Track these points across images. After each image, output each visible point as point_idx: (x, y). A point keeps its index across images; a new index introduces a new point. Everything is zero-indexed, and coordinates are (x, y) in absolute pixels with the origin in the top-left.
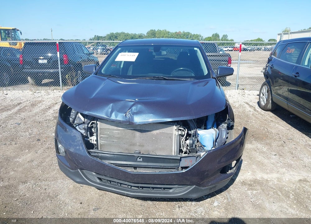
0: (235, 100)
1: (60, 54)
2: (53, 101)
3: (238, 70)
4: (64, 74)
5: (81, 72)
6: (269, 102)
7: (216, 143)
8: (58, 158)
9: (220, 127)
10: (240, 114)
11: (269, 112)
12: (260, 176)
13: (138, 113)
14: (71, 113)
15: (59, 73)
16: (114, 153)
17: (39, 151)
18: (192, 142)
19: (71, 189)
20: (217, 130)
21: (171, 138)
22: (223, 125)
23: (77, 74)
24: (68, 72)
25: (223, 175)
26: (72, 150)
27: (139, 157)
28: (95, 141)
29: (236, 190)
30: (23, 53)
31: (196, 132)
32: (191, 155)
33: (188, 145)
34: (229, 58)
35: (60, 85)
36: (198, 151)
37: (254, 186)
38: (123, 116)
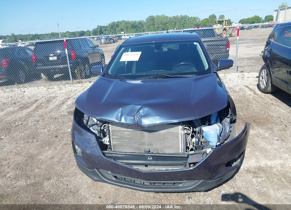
0: (235, 83)
1: (68, 50)
2: (66, 96)
3: (237, 53)
4: (73, 69)
5: (89, 66)
6: (269, 85)
7: (221, 137)
8: (76, 158)
9: (224, 121)
10: (241, 99)
11: (269, 94)
12: (264, 162)
13: (146, 116)
14: (84, 115)
15: (68, 69)
16: (126, 153)
17: (58, 148)
18: (197, 140)
19: (90, 184)
20: (220, 125)
21: (177, 137)
22: (226, 120)
23: (85, 68)
24: (77, 67)
25: (228, 168)
26: (88, 152)
27: (149, 156)
28: (108, 142)
29: (241, 178)
30: (35, 52)
31: (201, 130)
32: (197, 152)
33: (194, 142)
34: (227, 43)
35: (70, 80)
36: (204, 147)
37: (258, 174)
38: (132, 119)
